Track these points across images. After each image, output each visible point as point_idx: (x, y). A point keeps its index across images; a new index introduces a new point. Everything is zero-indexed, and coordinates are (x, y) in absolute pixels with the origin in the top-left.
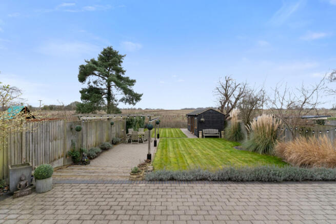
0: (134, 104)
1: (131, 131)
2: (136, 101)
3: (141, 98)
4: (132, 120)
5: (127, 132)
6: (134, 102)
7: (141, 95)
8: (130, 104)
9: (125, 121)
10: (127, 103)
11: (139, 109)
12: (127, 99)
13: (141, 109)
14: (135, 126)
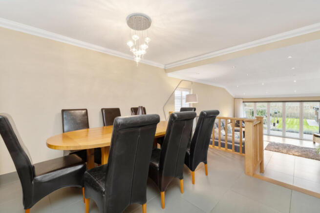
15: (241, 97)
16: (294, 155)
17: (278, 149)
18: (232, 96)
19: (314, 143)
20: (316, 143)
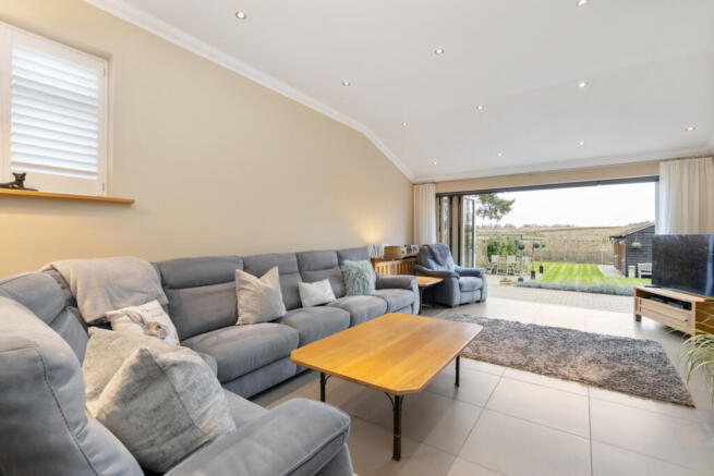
0: (498, 218)
1: (495, 258)
2: (502, 212)
3: (511, 207)
4: (496, 244)
5: (490, 260)
6: (499, 214)
7: (511, 203)
8: (491, 218)
9: (486, 245)
10: (486, 218)
11: (506, 226)
12: (486, 211)
13: (511, 226)
14: (501, 254)
15: (431, 179)
16: (582, 381)
17: (524, 351)
18: (405, 178)
19: (638, 319)
20: (644, 319)
